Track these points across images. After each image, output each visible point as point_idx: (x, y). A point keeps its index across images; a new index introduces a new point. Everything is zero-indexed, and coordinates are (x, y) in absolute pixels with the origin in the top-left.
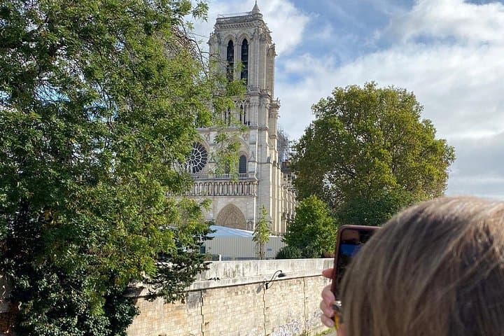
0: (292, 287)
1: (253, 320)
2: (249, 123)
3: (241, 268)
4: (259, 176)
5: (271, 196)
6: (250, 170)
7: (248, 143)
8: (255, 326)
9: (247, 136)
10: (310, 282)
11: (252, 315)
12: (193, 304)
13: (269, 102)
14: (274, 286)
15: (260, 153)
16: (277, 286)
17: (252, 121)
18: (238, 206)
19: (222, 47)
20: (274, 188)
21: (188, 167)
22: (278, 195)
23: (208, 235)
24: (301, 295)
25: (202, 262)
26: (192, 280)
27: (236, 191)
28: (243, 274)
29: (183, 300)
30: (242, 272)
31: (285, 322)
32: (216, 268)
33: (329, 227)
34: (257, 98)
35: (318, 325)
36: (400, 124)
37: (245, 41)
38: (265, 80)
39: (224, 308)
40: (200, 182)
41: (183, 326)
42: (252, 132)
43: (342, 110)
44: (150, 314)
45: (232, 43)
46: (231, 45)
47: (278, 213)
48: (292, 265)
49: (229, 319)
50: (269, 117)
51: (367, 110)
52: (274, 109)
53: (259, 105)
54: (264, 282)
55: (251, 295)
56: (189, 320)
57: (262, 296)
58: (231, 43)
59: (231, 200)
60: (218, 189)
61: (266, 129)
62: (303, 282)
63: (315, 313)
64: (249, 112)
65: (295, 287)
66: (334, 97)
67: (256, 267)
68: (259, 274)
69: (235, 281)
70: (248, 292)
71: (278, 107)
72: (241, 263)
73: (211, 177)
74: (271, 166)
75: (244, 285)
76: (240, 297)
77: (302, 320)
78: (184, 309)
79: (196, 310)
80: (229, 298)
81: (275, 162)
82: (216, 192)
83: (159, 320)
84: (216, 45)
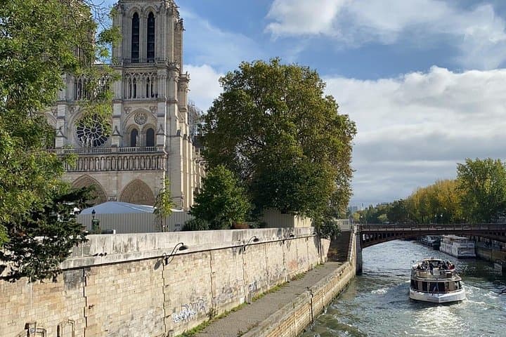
0: (196, 261)
1: (151, 299)
2: (157, 95)
3: (134, 241)
4: (169, 149)
5: (182, 170)
6: (158, 143)
7: (155, 115)
8: (152, 307)
9: (154, 109)
10: (218, 256)
11: (149, 295)
12: (72, 284)
13: (178, 76)
14: (175, 261)
15: (169, 126)
16: (179, 260)
17: (160, 93)
18: (145, 181)
19: (126, 19)
20: (185, 162)
21: (88, 140)
22: (190, 169)
23: (87, 202)
24: (208, 270)
25: (78, 232)
26: (66, 255)
27: (143, 165)
28: (138, 249)
29: (54, 278)
30: (135, 245)
31: (188, 300)
32: (103, 242)
33: (238, 197)
34: (165, 70)
35: (227, 302)
36: (304, 99)
37: (151, 15)
38: (173, 52)
39: (114, 288)
40: (102, 156)
41: (60, 312)
42: (160, 104)
43: (249, 84)
44: (14, 298)
45: (138, 16)
46: (136, 17)
47: (190, 188)
48: (197, 237)
49: (119, 300)
50: (178, 90)
51: (273, 84)
52: (184, 83)
53: (168, 78)
54: (163, 257)
55: (147, 271)
56: (67, 303)
57: (161, 273)
58: (136, 15)
59: (137, 175)
60: (123, 164)
61: (175, 102)
62: (209, 256)
63: (223, 288)
64: (157, 85)
65: (200, 261)
66: (241, 71)
67: (153, 240)
68: (157, 248)
69: (127, 256)
70: (144, 269)
71: (187, 81)
72: (135, 237)
73: (114, 150)
74: (181, 139)
75: (139, 260)
76: (133, 274)
77: (209, 297)
78: (62, 291)
79: (77, 290)
80: (120, 276)
81: (185, 135)
82: (120, 167)
83: (27, 305)
84: (120, 17)
